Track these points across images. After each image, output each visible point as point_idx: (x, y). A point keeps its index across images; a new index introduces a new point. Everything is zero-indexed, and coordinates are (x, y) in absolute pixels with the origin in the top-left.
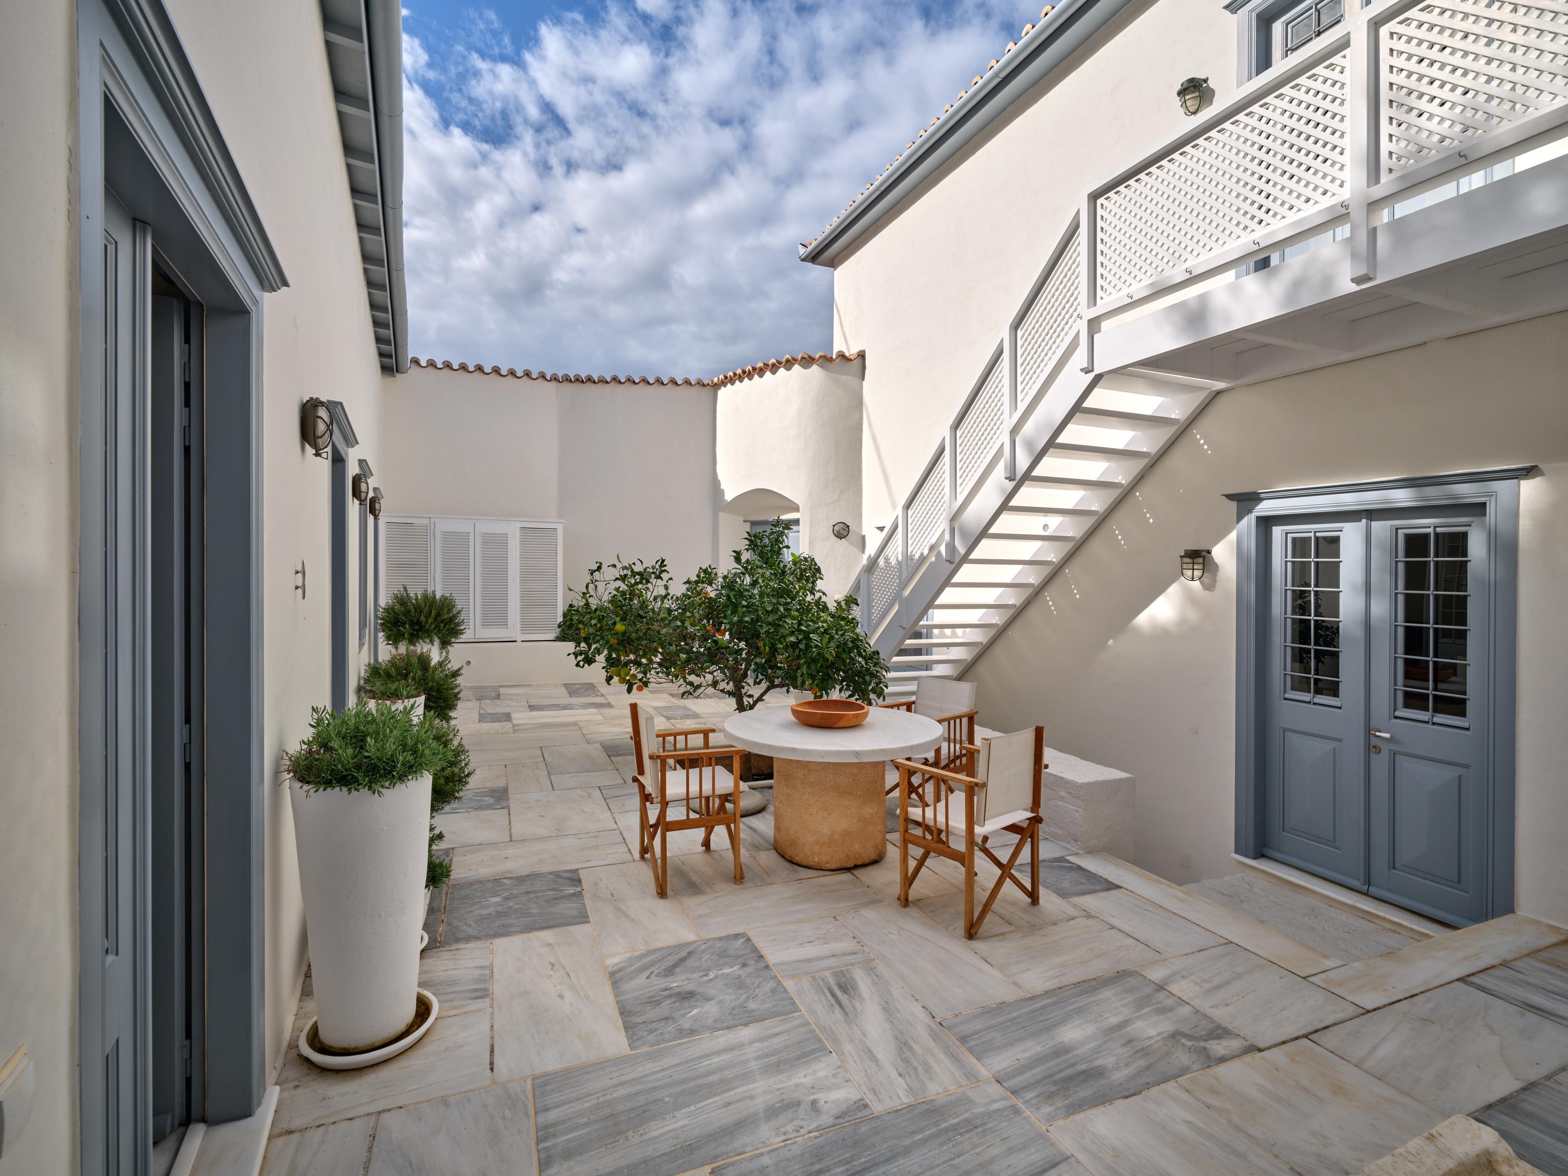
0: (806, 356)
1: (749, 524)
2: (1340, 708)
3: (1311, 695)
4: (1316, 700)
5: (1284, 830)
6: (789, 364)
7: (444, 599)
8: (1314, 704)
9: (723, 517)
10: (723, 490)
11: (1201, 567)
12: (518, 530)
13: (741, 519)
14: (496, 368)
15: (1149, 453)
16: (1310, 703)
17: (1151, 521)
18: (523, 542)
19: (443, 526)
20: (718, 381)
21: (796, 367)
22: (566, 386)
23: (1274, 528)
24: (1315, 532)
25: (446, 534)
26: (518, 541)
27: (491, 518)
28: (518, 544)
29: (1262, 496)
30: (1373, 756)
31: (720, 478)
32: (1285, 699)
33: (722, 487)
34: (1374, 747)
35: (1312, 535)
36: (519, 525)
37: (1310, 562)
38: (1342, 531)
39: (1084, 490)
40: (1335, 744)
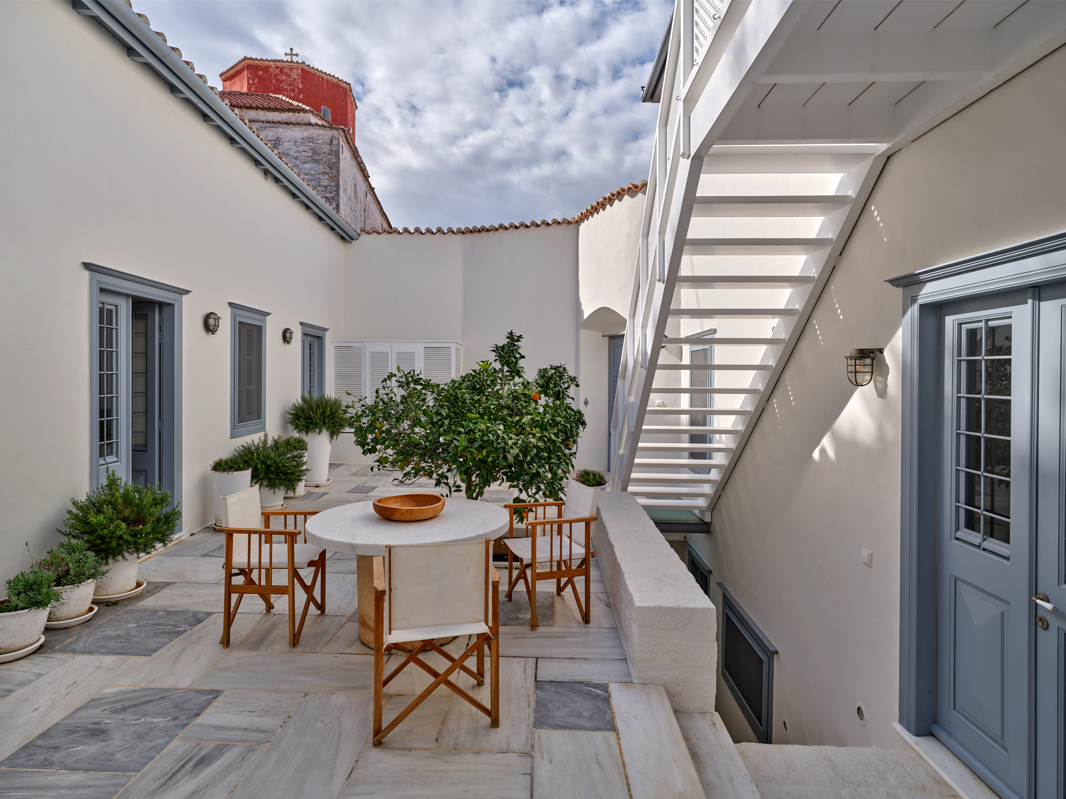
0: (631, 186)
1: (607, 338)
2: (1008, 559)
3: (981, 535)
4: (986, 544)
5: (954, 708)
6: (619, 195)
7: (336, 401)
8: (984, 549)
9: (583, 332)
10: (583, 311)
11: (868, 369)
12: (423, 349)
13: (601, 334)
14: (417, 229)
15: (831, 240)
16: (979, 547)
17: (841, 317)
18: (426, 358)
19: (371, 348)
20: (578, 218)
21: (626, 197)
22: (468, 236)
23: (946, 317)
24: (987, 321)
25: (373, 354)
26: (422, 358)
27: (403, 341)
28: (422, 360)
29: (922, 277)
30: (1040, 630)
31: (582, 300)
32: (957, 539)
33: (583, 308)
34: (1040, 620)
35: (982, 324)
36: (423, 345)
37: (980, 361)
38: (1010, 317)
39: (791, 287)
40: (1003, 607)
